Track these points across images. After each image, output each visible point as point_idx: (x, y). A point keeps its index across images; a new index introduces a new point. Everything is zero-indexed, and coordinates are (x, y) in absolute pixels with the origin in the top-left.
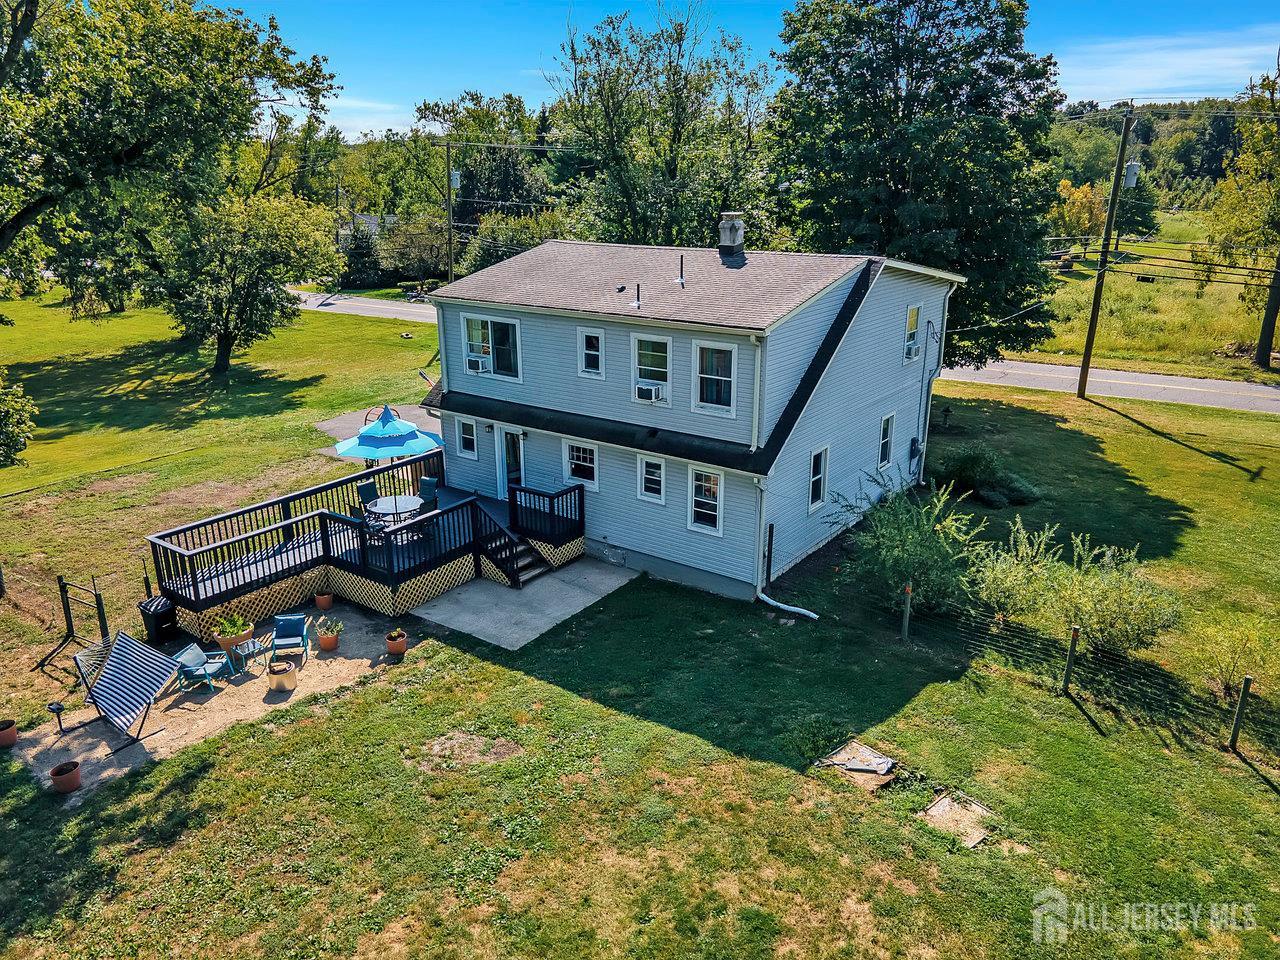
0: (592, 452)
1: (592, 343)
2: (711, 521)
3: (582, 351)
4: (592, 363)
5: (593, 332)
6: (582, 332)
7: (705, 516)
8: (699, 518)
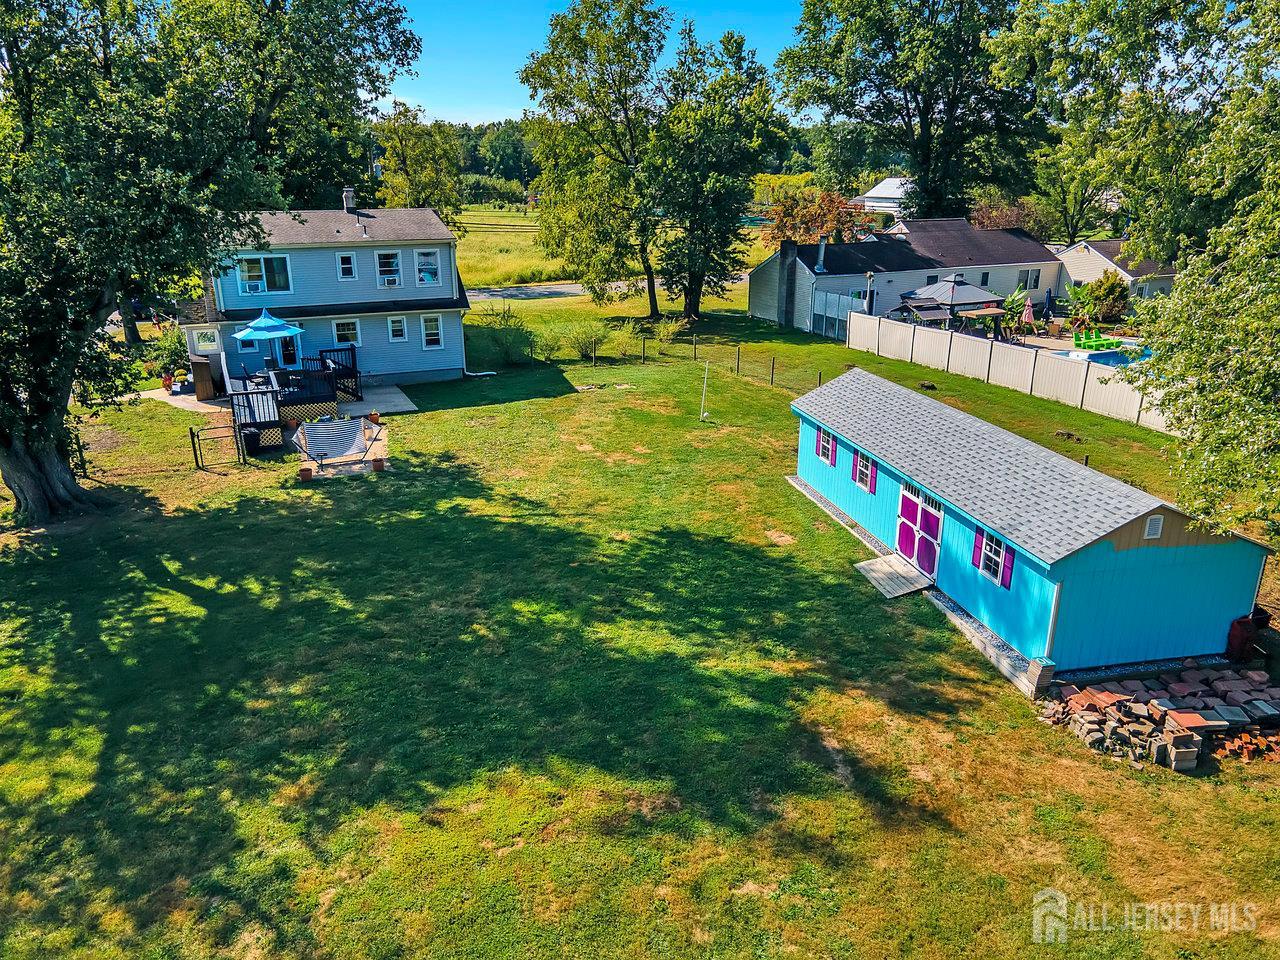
0: (354, 324)
1: (346, 260)
2: (437, 342)
3: (340, 266)
4: (347, 272)
5: (345, 254)
6: (339, 255)
7: (433, 340)
8: (430, 342)
